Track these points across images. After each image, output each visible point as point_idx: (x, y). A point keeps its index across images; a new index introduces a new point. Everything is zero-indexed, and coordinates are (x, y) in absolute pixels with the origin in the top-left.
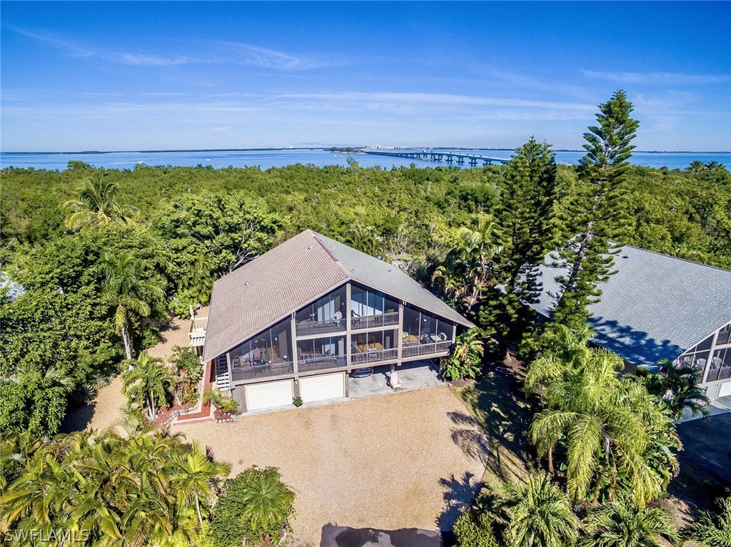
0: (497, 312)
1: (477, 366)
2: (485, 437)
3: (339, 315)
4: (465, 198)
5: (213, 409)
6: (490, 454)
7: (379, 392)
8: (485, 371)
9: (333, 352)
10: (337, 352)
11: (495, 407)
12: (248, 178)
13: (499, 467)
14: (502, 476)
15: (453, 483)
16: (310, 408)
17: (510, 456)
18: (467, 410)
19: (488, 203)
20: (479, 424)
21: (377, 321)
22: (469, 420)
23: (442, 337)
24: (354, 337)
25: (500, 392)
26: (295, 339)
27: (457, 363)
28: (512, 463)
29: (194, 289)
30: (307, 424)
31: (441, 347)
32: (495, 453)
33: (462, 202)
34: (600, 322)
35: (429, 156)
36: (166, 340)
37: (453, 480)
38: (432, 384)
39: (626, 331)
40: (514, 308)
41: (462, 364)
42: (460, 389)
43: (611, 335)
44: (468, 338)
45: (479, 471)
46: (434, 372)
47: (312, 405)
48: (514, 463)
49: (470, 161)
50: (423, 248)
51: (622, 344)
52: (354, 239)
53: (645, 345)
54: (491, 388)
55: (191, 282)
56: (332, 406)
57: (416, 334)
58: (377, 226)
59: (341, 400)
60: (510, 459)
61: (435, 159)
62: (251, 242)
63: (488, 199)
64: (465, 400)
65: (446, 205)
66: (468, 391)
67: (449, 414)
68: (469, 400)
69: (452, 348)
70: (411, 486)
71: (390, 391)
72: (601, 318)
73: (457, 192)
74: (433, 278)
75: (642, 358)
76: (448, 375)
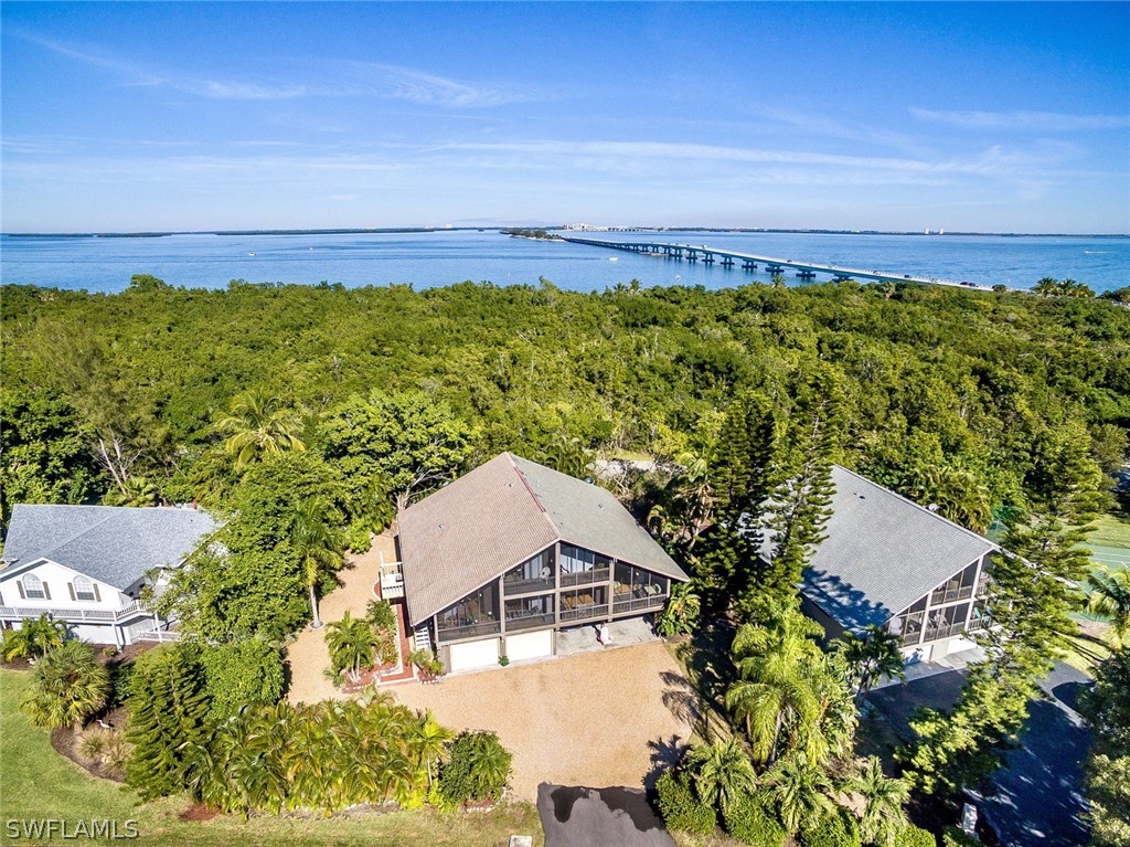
0: (715, 564)
1: (694, 621)
2: (696, 700)
3: (547, 571)
4: (701, 367)
5: (415, 669)
6: (699, 718)
7: (589, 649)
8: (703, 625)
9: (540, 608)
10: (544, 610)
11: (709, 668)
12: (399, 310)
13: (706, 730)
14: (708, 740)
15: (660, 746)
16: (517, 668)
17: (718, 720)
18: (680, 670)
19: (732, 375)
20: (692, 686)
21: (586, 577)
22: (682, 681)
23: (657, 589)
24: (562, 594)
25: (717, 651)
26: (503, 598)
27: (672, 617)
28: (720, 728)
29: (368, 516)
30: (516, 686)
31: (655, 601)
32: (704, 716)
33: (698, 372)
34: (824, 577)
35: (661, 250)
36: (344, 584)
37: (660, 742)
38: (646, 640)
39: (846, 589)
40: (731, 562)
41: (677, 618)
42: (675, 646)
43: (830, 594)
44: (683, 593)
45: (686, 733)
46: (649, 624)
47: (519, 664)
48: (720, 727)
49: (723, 260)
50: (645, 443)
51: (839, 604)
52: (558, 456)
53: (860, 607)
54: (708, 645)
55: (365, 509)
56: (538, 665)
57: (629, 584)
58: (585, 436)
59: (548, 658)
60: (717, 723)
61: (671, 255)
62: (436, 459)
63: (730, 370)
64: (679, 659)
65: (675, 377)
66: (684, 648)
67: (661, 674)
68: (683, 659)
69: (667, 602)
70: (620, 749)
71: (599, 647)
72: (825, 572)
73: (691, 359)
74: (649, 518)
75: (854, 621)
76: (663, 631)
